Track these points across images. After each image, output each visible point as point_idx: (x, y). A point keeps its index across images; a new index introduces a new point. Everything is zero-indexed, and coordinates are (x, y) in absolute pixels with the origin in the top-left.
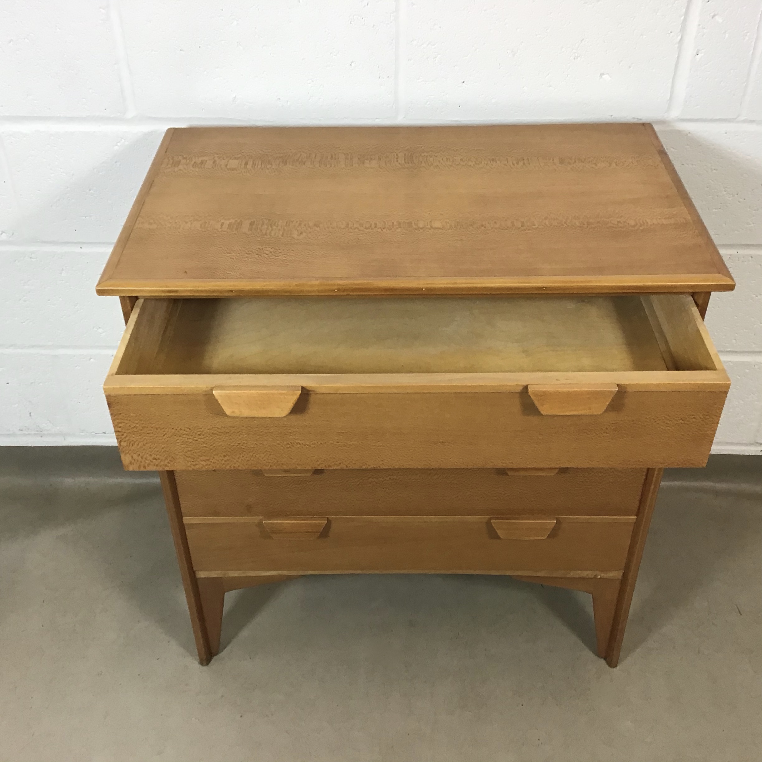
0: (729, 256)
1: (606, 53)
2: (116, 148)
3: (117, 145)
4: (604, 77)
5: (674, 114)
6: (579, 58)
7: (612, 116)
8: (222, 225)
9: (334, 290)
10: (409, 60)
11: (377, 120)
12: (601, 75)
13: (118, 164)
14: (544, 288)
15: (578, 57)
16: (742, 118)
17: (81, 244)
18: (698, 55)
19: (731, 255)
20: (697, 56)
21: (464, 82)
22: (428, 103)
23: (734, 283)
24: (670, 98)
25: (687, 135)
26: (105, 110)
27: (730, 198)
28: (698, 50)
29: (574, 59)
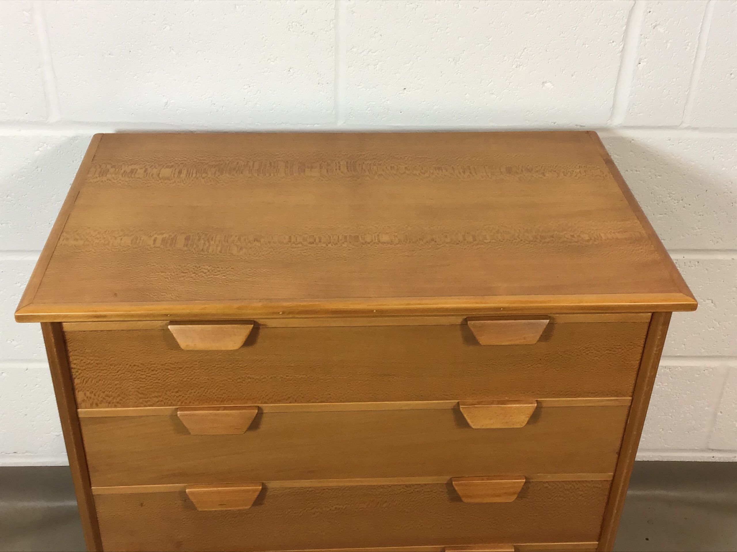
0: (676, 261)
1: (549, 62)
2: (37, 153)
3: (38, 150)
4: (546, 85)
5: (617, 121)
6: (521, 67)
7: (555, 123)
8: (155, 240)
10: (349, 67)
11: (316, 125)
12: (544, 83)
13: (39, 169)
14: (502, 309)
15: (520, 65)
16: (685, 125)
18: (640, 63)
20: (639, 65)
21: (405, 89)
22: (369, 109)
23: (696, 303)
24: (614, 106)
25: (631, 142)
26: (27, 113)
27: (675, 203)
28: (640, 60)
29: (517, 67)
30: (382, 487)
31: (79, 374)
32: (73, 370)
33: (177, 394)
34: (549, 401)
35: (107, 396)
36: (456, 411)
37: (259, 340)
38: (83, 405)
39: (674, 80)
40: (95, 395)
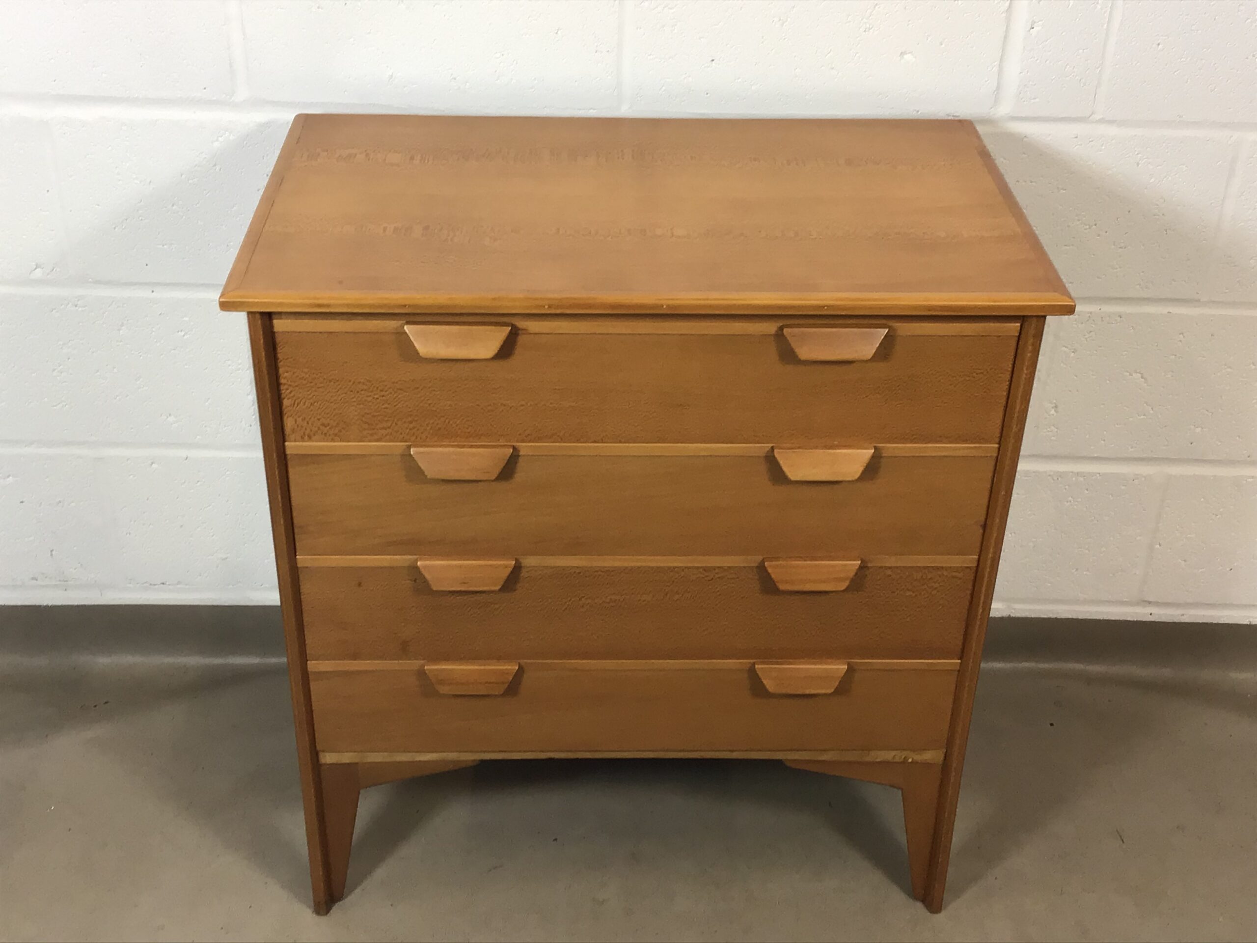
0: (1089, 315)
1: (908, 25)
2: (216, 144)
3: (217, 140)
4: (905, 56)
5: (1003, 110)
6: (871, 31)
7: (918, 111)
8: (385, 229)
9: (544, 306)
10: (637, 29)
11: (592, 111)
12: (902, 54)
13: (218, 168)
14: (826, 308)
15: (870, 29)
16: (1097, 117)
17: (153, 285)
18: (1033, 28)
19: (1091, 313)
20: (1032, 30)
21: (713, 60)
22: (664, 88)
23: (1073, 304)
24: (998, 88)
25: (1023, 139)
26: (205, 89)
27: (1086, 229)
28: (1034, 22)
29: (865, 31)
30: (672, 569)
31: (290, 393)
32: (282, 387)
33: (411, 426)
34: (892, 448)
35: (323, 425)
36: (771, 460)
37: (518, 350)
38: (292, 437)
39: (1081, 51)
40: (308, 423)
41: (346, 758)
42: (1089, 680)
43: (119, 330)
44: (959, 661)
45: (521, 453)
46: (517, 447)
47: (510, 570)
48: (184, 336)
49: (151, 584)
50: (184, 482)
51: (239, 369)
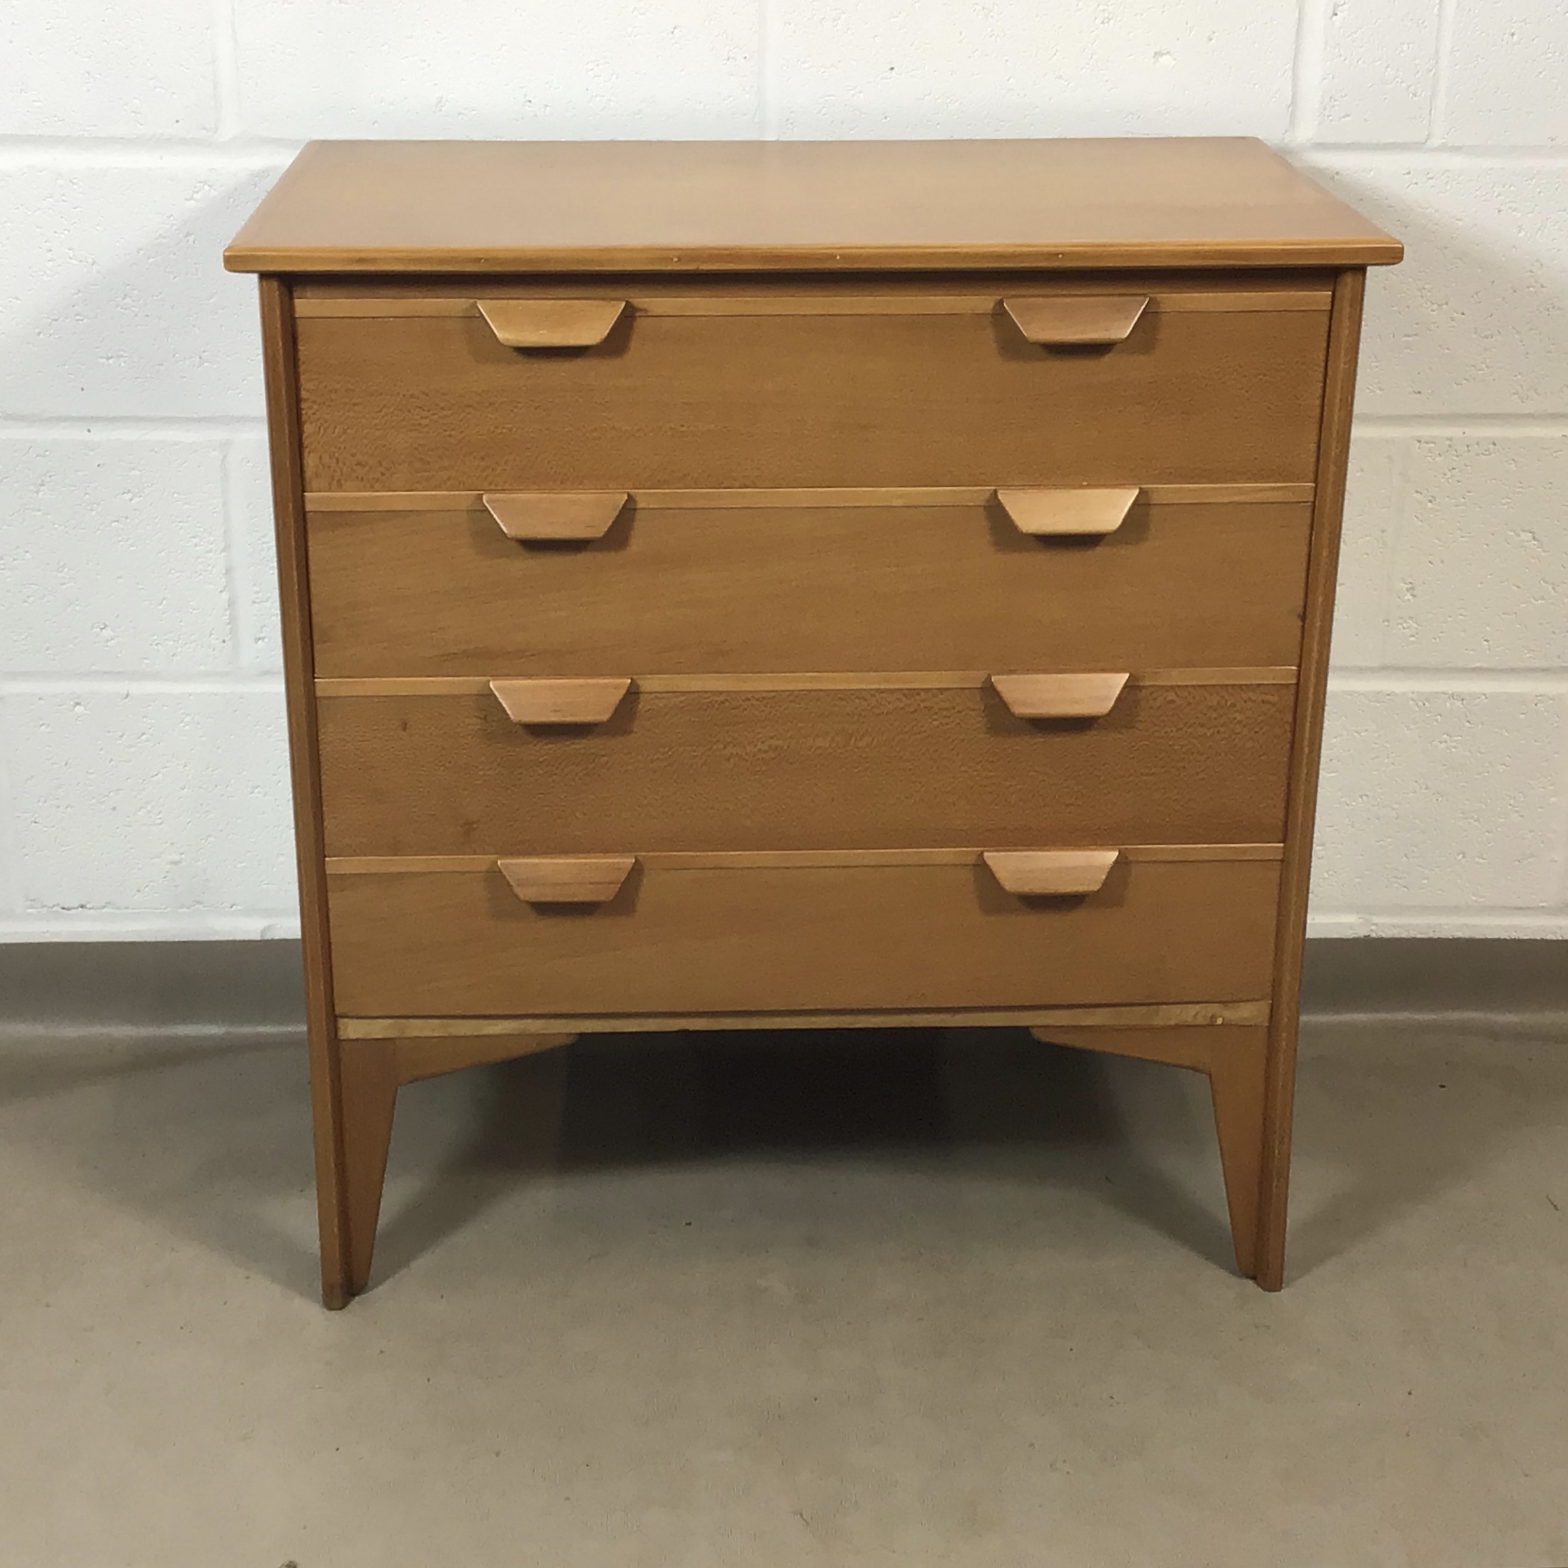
0: (1449, 440)
1: (1163, 12)
2: (190, 203)
3: (192, 198)
4: (1161, 60)
5: (1305, 133)
6: (1112, 22)
10: (785, 24)
12: (1157, 54)
14: (1060, 256)
15: (1109, 20)
16: (1436, 142)
17: (90, 420)
18: (1336, 14)
20: (1335, 17)
21: (892, 69)
22: (825, 111)
23: (1400, 246)
24: (1294, 103)
25: (1333, 177)
26: (177, 122)
27: (1433, 311)
28: (1336, 6)
29: (1103, 23)
30: (858, 694)
31: (314, 413)
32: (303, 405)
34: (1166, 491)
35: (359, 464)
36: (992, 511)
37: (634, 343)
38: (314, 485)
39: (1405, 47)
40: (338, 461)
41: (378, 1029)
42: (1493, 1034)
43: (37, 492)
44: (1282, 845)
45: (640, 505)
46: (633, 495)
47: (623, 692)
48: (131, 500)
49: (63, 908)
50: (122, 736)
51: (210, 551)
